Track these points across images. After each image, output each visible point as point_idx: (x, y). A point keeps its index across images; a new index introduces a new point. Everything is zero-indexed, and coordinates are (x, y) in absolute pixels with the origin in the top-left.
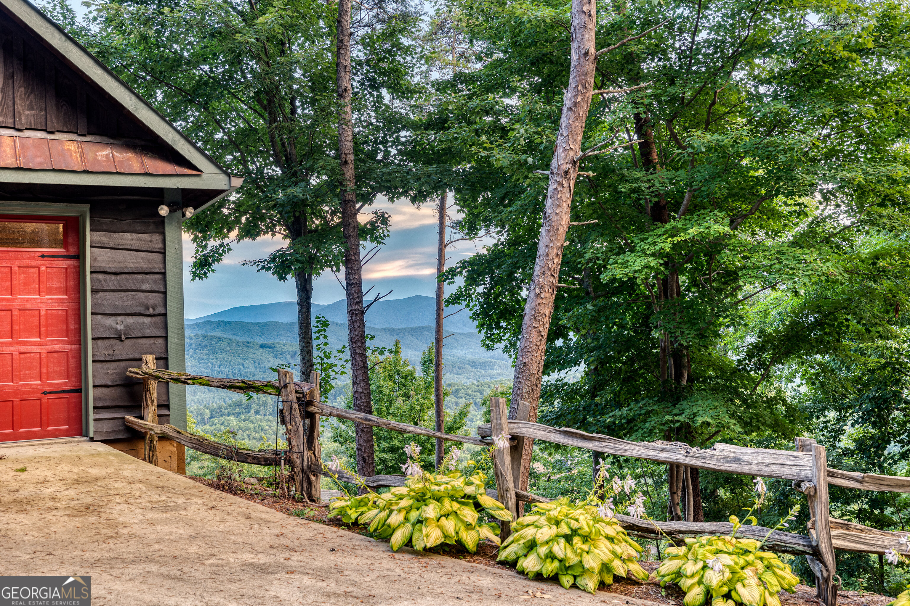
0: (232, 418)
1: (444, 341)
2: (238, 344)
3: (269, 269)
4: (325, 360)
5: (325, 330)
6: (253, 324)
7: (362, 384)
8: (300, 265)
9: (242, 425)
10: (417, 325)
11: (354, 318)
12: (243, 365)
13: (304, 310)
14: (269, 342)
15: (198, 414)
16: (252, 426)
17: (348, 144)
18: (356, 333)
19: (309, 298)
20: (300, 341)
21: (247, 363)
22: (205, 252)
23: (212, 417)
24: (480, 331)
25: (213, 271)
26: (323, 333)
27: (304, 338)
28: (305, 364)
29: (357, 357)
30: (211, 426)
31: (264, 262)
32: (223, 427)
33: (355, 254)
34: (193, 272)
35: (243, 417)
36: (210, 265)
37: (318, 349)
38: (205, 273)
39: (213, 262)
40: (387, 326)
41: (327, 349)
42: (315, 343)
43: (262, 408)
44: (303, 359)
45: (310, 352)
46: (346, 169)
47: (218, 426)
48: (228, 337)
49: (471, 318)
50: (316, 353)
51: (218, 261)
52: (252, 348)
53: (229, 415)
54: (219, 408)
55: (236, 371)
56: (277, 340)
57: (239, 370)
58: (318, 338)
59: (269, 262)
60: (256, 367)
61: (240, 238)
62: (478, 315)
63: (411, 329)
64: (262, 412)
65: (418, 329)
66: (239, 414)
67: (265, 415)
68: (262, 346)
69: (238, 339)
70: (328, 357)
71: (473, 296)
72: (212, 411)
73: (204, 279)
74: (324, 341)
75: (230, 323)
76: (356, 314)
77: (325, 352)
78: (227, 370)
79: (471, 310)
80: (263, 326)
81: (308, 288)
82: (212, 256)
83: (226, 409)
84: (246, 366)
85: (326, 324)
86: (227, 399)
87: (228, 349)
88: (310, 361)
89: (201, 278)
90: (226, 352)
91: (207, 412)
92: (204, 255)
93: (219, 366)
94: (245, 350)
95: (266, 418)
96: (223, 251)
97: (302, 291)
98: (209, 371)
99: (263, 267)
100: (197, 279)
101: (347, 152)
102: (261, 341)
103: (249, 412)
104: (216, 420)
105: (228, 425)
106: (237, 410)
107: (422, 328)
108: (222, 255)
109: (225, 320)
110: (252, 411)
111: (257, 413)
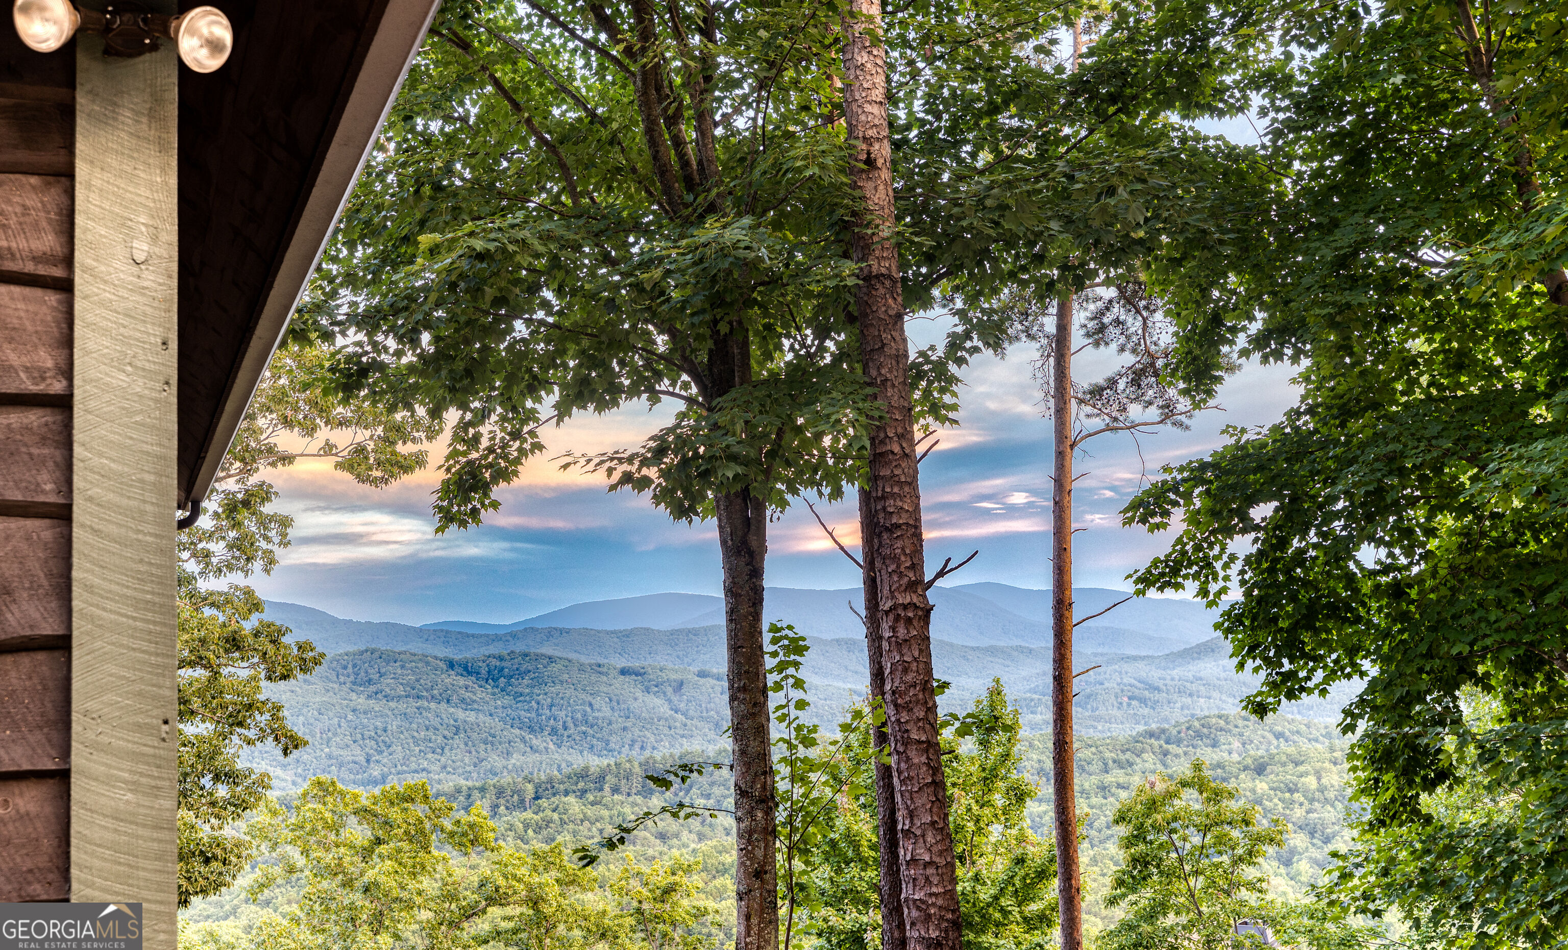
0: (571, 799)
1: (1077, 685)
2: (582, 668)
3: (644, 482)
4: (802, 752)
5: (796, 665)
6: (607, 632)
7: (930, 839)
8: (740, 470)
9: (590, 812)
11: (902, 632)
12: (591, 705)
13: (744, 609)
14: (635, 664)
15: (514, 792)
16: (605, 813)
17: (875, 109)
18: (909, 678)
19: (756, 573)
20: (733, 699)
21: (598, 702)
22: (474, 455)
23: (537, 798)
24: (1241, 665)
25: (495, 505)
26: (791, 671)
27: (744, 689)
28: (748, 765)
29: (912, 753)
30: (536, 813)
31: (630, 460)
32: (555, 816)
33: (901, 437)
34: (440, 509)
35: (591, 798)
36: (485, 488)
37: (781, 719)
38: (474, 512)
39: (495, 479)
40: (842, 635)
41: (805, 718)
42: (774, 700)
43: (624, 782)
44: (743, 752)
45: (761, 732)
46: (870, 185)
47: (548, 813)
48: (564, 655)
49: (1217, 626)
50: (777, 731)
51: (508, 479)
52: (607, 674)
53: (566, 793)
54: (550, 781)
55: (579, 716)
56: (649, 661)
57: (585, 714)
58: (778, 687)
59: (645, 462)
60: (612, 709)
61: (563, 411)
62: (1239, 620)
64: (625, 789)
66: (584, 792)
67: (629, 795)
68: (624, 672)
69: (584, 659)
70: (808, 742)
71: (1218, 565)
72: (537, 787)
73: (471, 526)
74: (796, 694)
75: (568, 631)
76: (909, 621)
77: (799, 728)
78: (563, 714)
79: (1211, 604)
80: (625, 636)
81: (754, 544)
82: (490, 466)
83: (562, 783)
84: (596, 706)
85: (797, 647)
86: (564, 765)
87: (566, 676)
88: (764, 756)
89: (463, 524)
90: (562, 682)
91: (530, 787)
92: (470, 463)
93: (551, 707)
94: (594, 678)
95: (631, 799)
96: (520, 450)
97: (738, 553)
98: (533, 715)
99: (627, 478)
100: (453, 527)
101: (871, 133)
102: (622, 663)
103: (601, 789)
104: (543, 802)
105: (566, 811)
106: (581, 785)
108: (517, 461)
109: (560, 626)
110: (607, 787)
111: (616, 790)
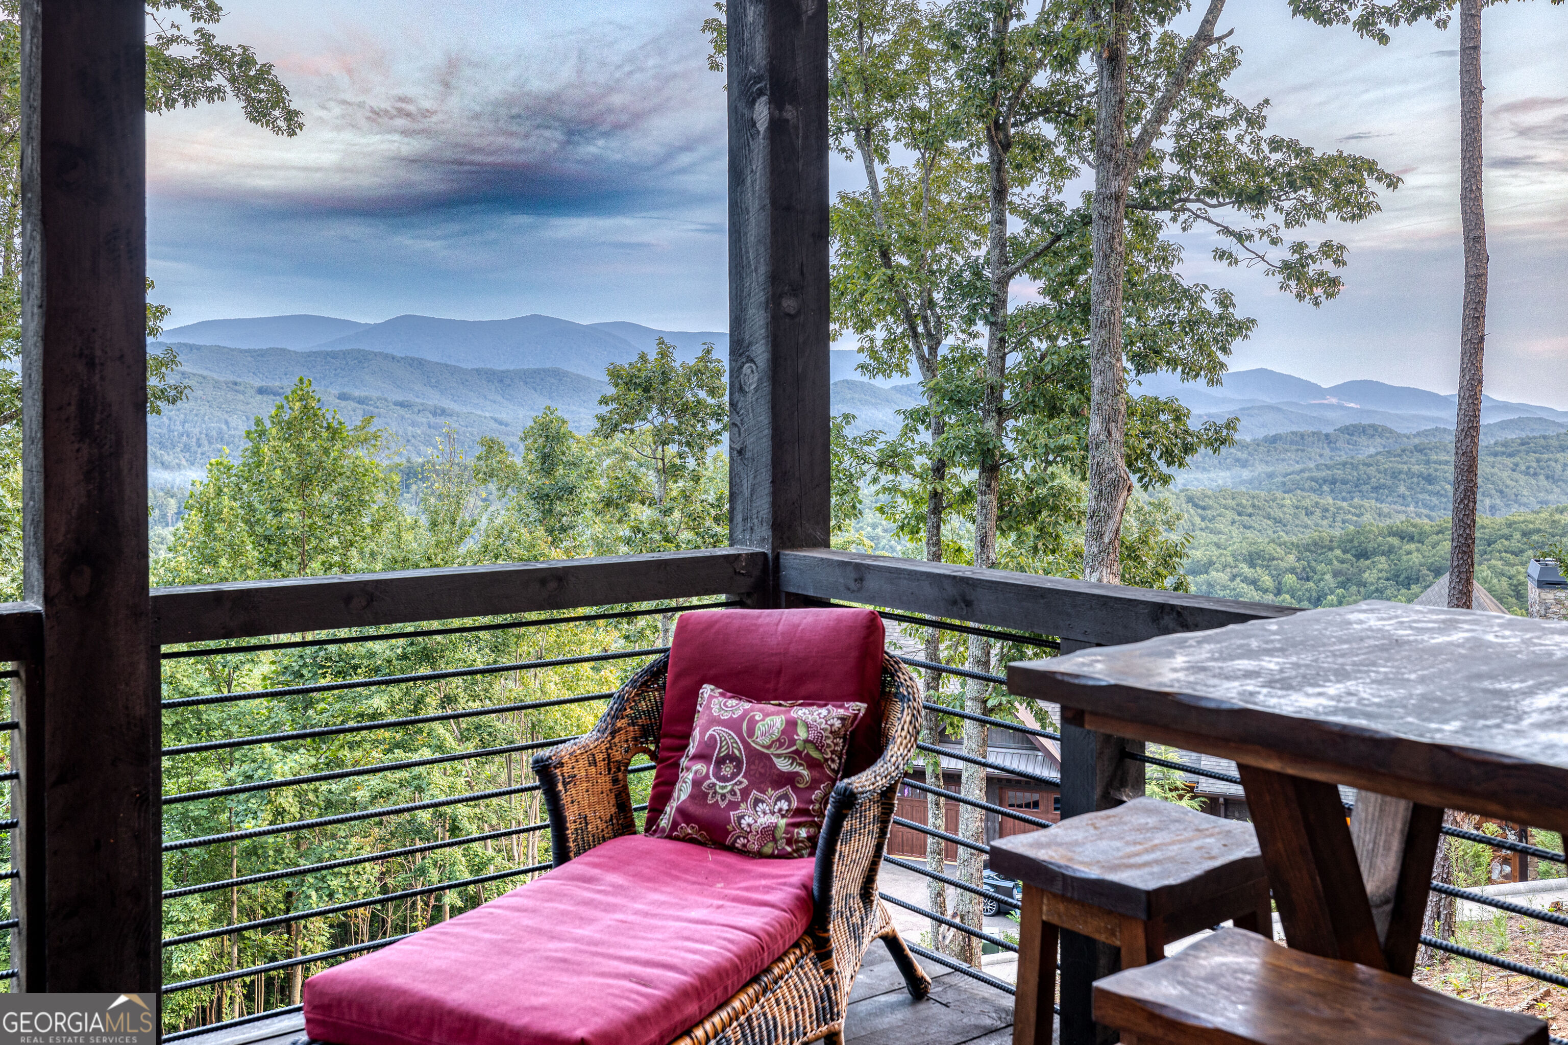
2: (217, 385)
6: (241, 351)
10: (532, 366)
12: (227, 423)
14: (272, 384)
21: (235, 420)
48: (201, 372)
52: (244, 393)
55: (214, 433)
56: (287, 382)
57: (220, 432)
63: (525, 372)
65: (536, 372)
68: (259, 391)
69: (215, 376)
75: (199, 348)
78: (197, 430)
80: (260, 356)
84: (233, 424)
87: (201, 393)
90: (196, 399)
93: (183, 423)
94: (230, 396)
98: (165, 431)
102: (258, 382)
107: (544, 370)
109: (191, 342)
